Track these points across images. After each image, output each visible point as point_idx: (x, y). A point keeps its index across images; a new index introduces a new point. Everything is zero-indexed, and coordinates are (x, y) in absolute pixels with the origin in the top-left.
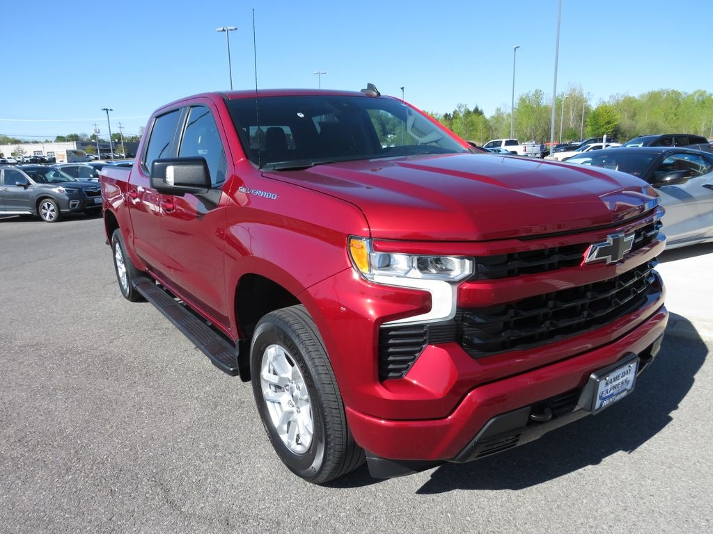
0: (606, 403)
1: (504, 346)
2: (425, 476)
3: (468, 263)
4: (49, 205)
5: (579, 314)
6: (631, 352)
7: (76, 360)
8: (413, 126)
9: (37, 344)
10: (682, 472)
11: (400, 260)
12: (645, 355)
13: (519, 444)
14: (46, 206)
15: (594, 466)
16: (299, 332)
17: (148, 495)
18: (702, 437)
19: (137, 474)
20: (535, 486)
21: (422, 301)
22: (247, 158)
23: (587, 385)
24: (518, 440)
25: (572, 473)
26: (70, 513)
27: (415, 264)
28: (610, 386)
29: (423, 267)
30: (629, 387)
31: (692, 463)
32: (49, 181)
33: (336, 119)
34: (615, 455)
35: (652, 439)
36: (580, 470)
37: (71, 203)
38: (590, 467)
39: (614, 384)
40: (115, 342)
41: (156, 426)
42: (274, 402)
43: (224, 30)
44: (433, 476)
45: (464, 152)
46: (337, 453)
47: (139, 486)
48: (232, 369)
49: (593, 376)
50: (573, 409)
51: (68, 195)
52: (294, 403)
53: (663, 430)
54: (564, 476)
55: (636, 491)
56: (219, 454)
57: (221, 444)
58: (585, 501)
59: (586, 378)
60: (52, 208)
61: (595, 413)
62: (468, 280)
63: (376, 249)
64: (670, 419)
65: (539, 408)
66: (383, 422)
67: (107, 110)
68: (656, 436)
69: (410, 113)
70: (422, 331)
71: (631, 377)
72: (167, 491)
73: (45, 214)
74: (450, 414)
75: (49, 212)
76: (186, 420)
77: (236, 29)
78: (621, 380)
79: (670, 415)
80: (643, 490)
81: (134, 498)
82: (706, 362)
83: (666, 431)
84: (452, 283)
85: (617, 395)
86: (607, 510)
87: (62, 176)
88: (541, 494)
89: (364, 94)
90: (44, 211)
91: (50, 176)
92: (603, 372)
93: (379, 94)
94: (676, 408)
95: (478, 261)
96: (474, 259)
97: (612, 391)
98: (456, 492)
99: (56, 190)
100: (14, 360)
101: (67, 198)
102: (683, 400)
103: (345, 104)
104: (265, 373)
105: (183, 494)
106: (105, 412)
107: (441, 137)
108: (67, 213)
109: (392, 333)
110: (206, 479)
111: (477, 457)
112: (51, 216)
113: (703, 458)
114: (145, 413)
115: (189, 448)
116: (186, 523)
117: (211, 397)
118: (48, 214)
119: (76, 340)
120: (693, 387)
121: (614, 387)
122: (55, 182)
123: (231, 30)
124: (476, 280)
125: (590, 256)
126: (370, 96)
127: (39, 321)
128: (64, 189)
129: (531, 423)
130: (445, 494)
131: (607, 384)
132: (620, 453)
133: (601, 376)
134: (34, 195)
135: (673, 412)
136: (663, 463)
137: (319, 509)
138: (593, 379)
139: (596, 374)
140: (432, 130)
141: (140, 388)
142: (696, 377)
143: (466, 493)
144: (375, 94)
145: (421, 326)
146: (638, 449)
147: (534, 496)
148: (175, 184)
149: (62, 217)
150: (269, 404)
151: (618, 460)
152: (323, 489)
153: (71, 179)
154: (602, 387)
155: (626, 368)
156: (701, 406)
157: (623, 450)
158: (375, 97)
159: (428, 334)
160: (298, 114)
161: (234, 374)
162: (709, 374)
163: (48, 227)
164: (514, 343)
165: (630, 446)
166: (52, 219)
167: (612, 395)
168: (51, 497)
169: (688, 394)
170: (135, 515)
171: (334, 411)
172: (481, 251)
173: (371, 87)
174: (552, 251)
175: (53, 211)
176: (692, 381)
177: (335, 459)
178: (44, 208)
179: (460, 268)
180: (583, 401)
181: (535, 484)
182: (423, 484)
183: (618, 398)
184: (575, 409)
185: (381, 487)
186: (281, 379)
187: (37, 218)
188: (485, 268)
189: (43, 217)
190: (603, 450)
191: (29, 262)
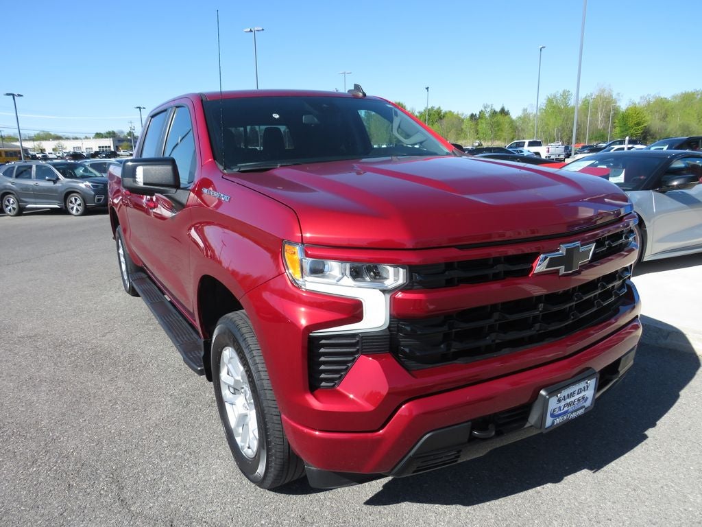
0: (558, 421)
1: (445, 358)
2: (376, 486)
3: (401, 271)
4: (76, 200)
5: (531, 327)
6: (590, 368)
7: (67, 353)
8: (399, 127)
9: (35, 336)
10: (647, 496)
11: (334, 267)
12: (613, 368)
13: (460, 461)
14: (73, 201)
15: (554, 484)
16: (246, 336)
17: (102, 492)
18: (676, 458)
19: (97, 470)
20: (488, 503)
21: (353, 310)
22: (214, 158)
23: (537, 401)
24: (458, 457)
25: (530, 491)
26: (26, 506)
27: (348, 272)
28: (563, 403)
29: (356, 274)
30: (588, 404)
31: (660, 486)
32: (78, 176)
33: (316, 119)
34: (578, 474)
35: (622, 458)
36: (539, 488)
37: (97, 198)
38: (549, 485)
39: (568, 401)
40: (108, 336)
41: (126, 422)
42: (231, 404)
43: (251, 31)
44: (385, 486)
46: (278, 460)
47: (97, 482)
48: (199, 368)
49: (543, 392)
50: (524, 425)
51: (94, 190)
52: (248, 407)
53: (635, 449)
54: (520, 494)
55: (593, 513)
56: (180, 453)
57: (184, 442)
58: (536, 522)
59: (536, 394)
60: (78, 202)
61: (545, 432)
62: (402, 289)
63: (307, 255)
64: (645, 437)
65: (481, 423)
66: (317, 433)
67: (140, 108)
68: (626, 455)
69: (396, 114)
70: (354, 341)
71: (589, 394)
72: (121, 488)
73: (72, 208)
74: (382, 428)
75: (75, 206)
76: (155, 417)
77: (263, 30)
78: (577, 397)
79: (646, 433)
80: (601, 513)
81: (88, 494)
82: (696, 377)
83: (638, 450)
84: (384, 291)
85: (572, 413)
87: (90, 172)
88: (492, 512)
89: (351, 95)
90: (71, 205)
91: (80, 171)
92: (554, 389)
93: (364, 95)
94: (653, 425)
95: (411, 270)
96: (408, 268)
97: (566, 409)
98: (405, 506)
99: (83, 185)
100: (10, 351)
101: (93, 193)
102: (663, 417)
103: (324, 105)
104: (223, 375)
105: (136, 493)
106: (82, 405)
108: (92, 207)
109: (323, 342)
110: (161, 478)
111: (414, 473)
112: (77, 210)
113: (672, 481)
114: (119, 408)
115: (152, 446)
116: (132, 523)
117: (185, 395)
118: (75, 208)
119: (71, 333)
120: (677, 404)
121: (569, 405)
122: (83, 177)
123: (258, 31)
124: (411, 289)
125: (540, 266)
126: (356, 97)
127: (42, 313)
128: (90, 184)
129: (472, 440)
130: (393, 507)
131: (559, 401)
132: (585, 472)
133: (552, 393)
134: (63, 189)
135: (650, 430)
136: (628, 485)
137: (264, 515)
138: (542, 395)
139: (546, 391)
140: (418, 132)
141: (120, 383)
142: (682, 393)
143: (416, 506)
144: (361, 94)
145: (353, 335)
146: (605, 468)
147: (484, 513)
148: (144, 184)
149: (87, 211)
150: (227, 406)
151: (582, 478)
152: (272, 494)
153: (98, 174)
154: (553, 403)
155: (582, 385)
156: (681, 424)
157: (588, 469)
158: (361, 98)
159: (360, 343)
160: (274, 115)
161: (200, 373)
162: (696, 391)
163: (74, 220)
164: (457, 355)
165: (596, 465)
166: (79, 212)
167: (566, 412)
168: (12, 488)
169: (670, 411)
170: (86, 511)
171: (275, 418)
172: (415, 259)
173: (357, 87)
174: (497, 261)
175: (79, 205)
176: (677, 396)
177: (278, 466)
178: (71, 202)
179: (395, 277)
180: (533, 418)
181: (488, 501)
182: (373, 495)
183: (574, 415)
184: (527, 426)
185: (330, 496)
186: (236, 382)
187: (64, 211)
188: (419, 277)
189: (71, 210)
190: (567, 468)
191: (48, 255)
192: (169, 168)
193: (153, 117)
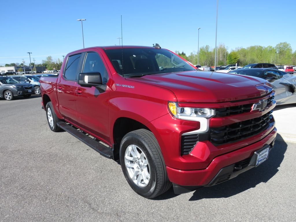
0: (259, 163)
1: (224, 142)
2: (191, 194)
3: (213, 111)
4: (8, 93)
5: (250, 130)
6: (267, 144)
7: (37, 156)
8: (174, 60)
9: (18, 150)
10: (285, 189)
11: (188, 110)
12: (271, 144)
14: (7, 94)
15: (253, 188)
16: (145, 139)
17: (82, 206)
18: (290, 176)
19: (76, 199)
20: (233, 196)
21: (196, 125)
22: (117, 73)
23: (253, 156)
24: (229, 177)
25: (246, 191)
26: (52, 215)
27: (193, 112)
28: (261, 157)
29: (196, 112)
30: (266, 157)
31: (289, 185)
32: (8, 83)
33: (146, 57)
34: (260, 184)
35: (273, 177)
36: (249, 190)
37: (18, 92)
38: (252, 188)
39: (262, 155)
40: (52, 148)
41: (79, 180)
42: (130, 168)
43: (80, 20)
44: (194, 194)
45: (195, 70)
47: (78, 203)
48: (110, 156)
49: (255, 153)
50: (248, 165)
51: (17, 89)
52: (139, 168)
53: (276, 174)
54: (243, 192)
55: (270, 196)
56: (108, 190)
57: (107, 186)
58: (252, 201)
59: (253, 153)
60: (10, 94)
61: (256, 167)
62: (213, 117)
63: (180, 106)
64: (278, 170)
65: (237, 164)
67: (29, 53)
68: (274, 176)
69: (173, 55)
70: (196, 137)
71: (267, 153)
72: (90, 204)
73: (7, 97)
74: (207, 167)
75: (8, 96)
76: (90, 178)
77: (86, 20)
78: (264, 154)
79: (278, 169)
80: (272, 195)
81: (77, 208)
82: (287, 149)
83: (277, 174)
84: (207, 118)
85: (263, 160)
86: (261, 203)
87: (13, 81)
88: (236, 198)
89: (154, 48)
90: (6, 96)
91: (8, 81)
92: (259, 151)
93: (160, 48)
94: (279, 166)
95: (217, 110)
96: (215, 109)
97: (261, 158)
98: (204, 200)
99: (12, 87)
100: (10, 157)
101: (17, 90)
102: (281, 163)
103: (150, 52)
104: (127, 157)
105: (97, 205)
106: (56, 175)
107: (185, 64)
108: (16, 96)
109: (185, 137)
110: (105, 199)
112: (9, 98)
113: (292, 184)
114: (73, 175)
115: (95, 188)
116: (101, 216)
117: (98, 168)
118: (8, 97)
119: (35, 148)
120: (284, 159)
121: (262, 157)
122: (11, 83)
123: (83, 20)
124: (215, 117)
126: (157, 49)
127: (16, 141)
128: (15, 86)
129: (235, 171)
130: (200, 200)
131: (260, 156)
132: (262, 183)
133: (258, 153)
134: (2, 89)
135: (279, 168)
136: (278, 186)
137: (153, 208)
138: (255, 154)
139: (256, 152)
140: (182, 62)
141: (68, 166)
142: (285, 155)
143: (208, 199)
144: (159, 47)
145: (196, 135)
146: (268, 181)
147: (233, 199)
148: (88, 83)
149: (14, 98)
150: (128, 169)
151: (261, 185)
152: (152, 201)
153: (18, 82)
155: (266, 150)
156: (288, 165)
157: (263, 182)
158: (159, 49)
159: (198, 137)
160: (134, 56)
161: (110, 158)
162: (289, 154)
163: (8, 102)
164: (228, 141)
165: (265, 180)
166: (10, 99)
167: (261, 160)
168: (42, 209)
169: (283, 161)
170: (79, 214)
171: (160, 169)
172: (218, 106)
173: (157, 45)
174: (241, 106)
175: (10, 95)
176: (283, 156)
177: (160, 188)
178: (6, 94)
179: (210, 112)
180: (251, 162)
181: (233, 195)
182: (191, 197)
183: (263, 161)
184: (249, 165)
185: (175, 199)
186: (134, 158)
187: (3, 99)
188: (220, 113)
189: (6, 98)
190: (255, 182)
191: (5, 117)
192: (98, 76)
193: (69, 56)
